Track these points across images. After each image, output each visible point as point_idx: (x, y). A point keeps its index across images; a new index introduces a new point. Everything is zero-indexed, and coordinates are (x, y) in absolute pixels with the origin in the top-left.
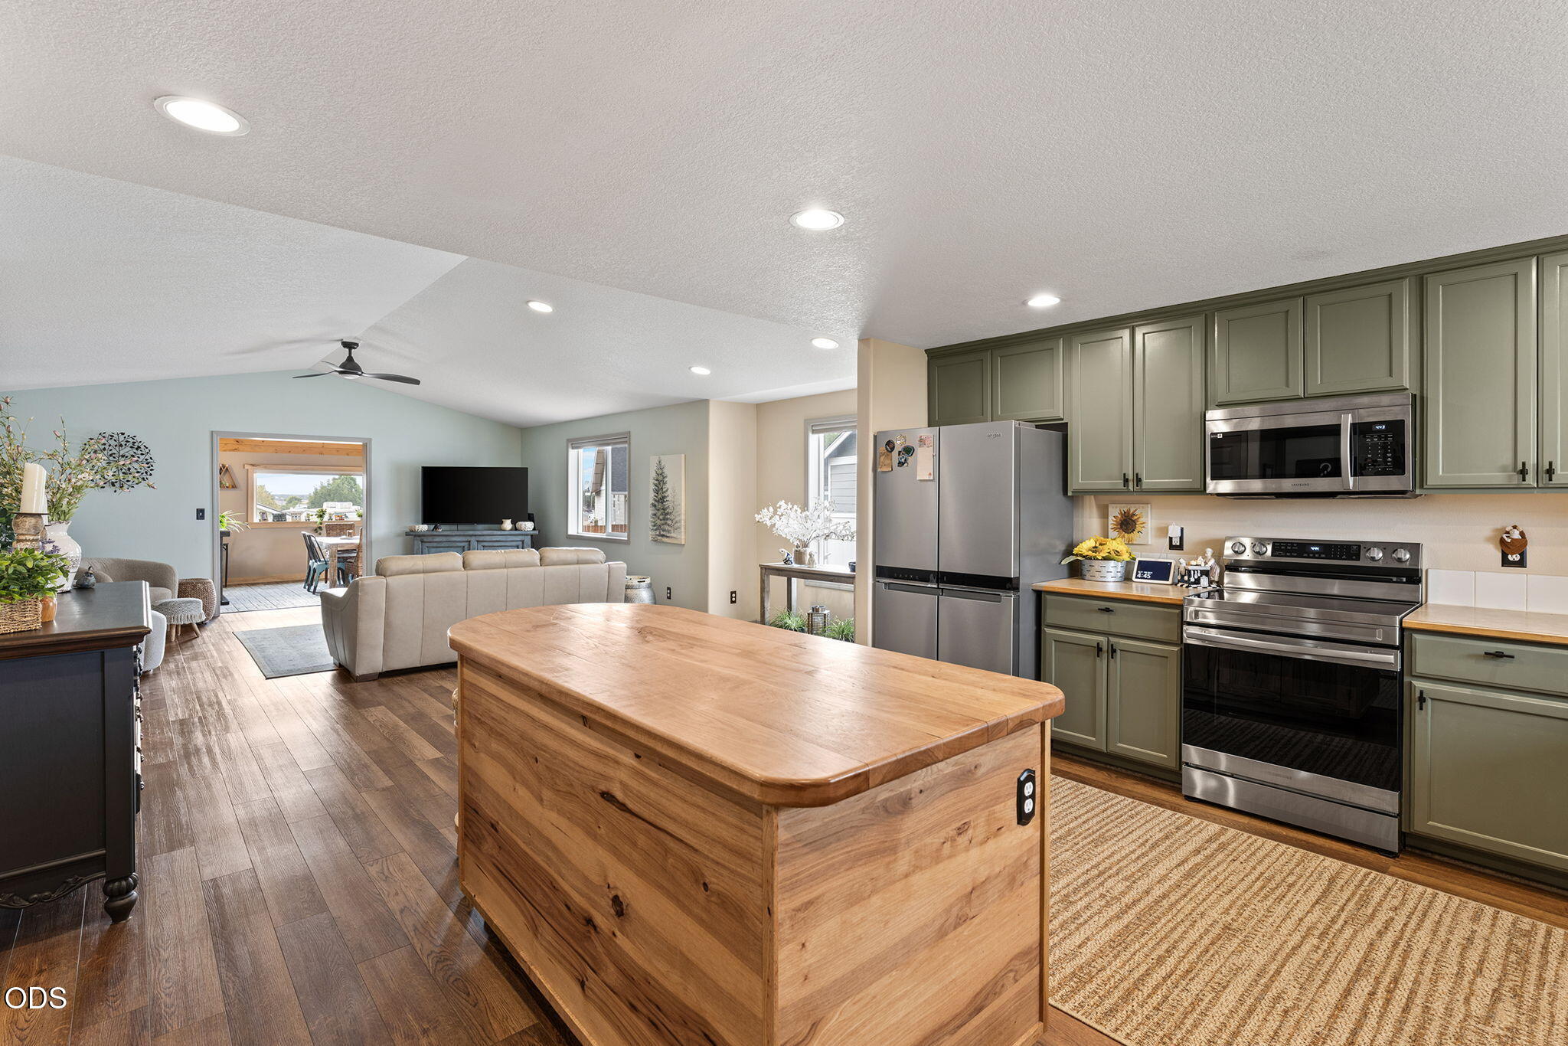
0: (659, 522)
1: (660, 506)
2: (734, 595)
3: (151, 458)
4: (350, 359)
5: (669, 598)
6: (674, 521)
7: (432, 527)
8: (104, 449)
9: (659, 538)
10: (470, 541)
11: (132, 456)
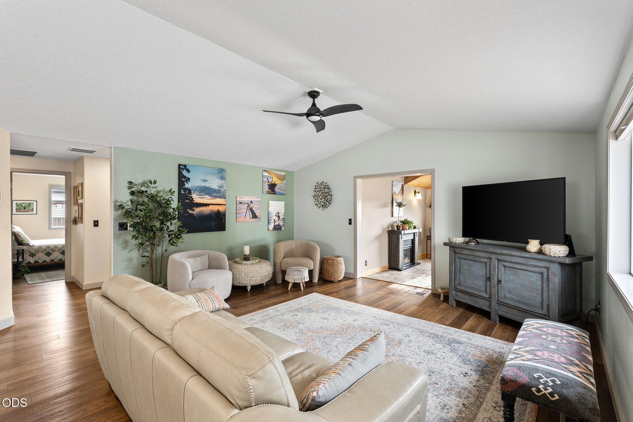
3: (332, 193)
7: (468, 240)
8: (320, 190)
10: (491, 259)
11: (328, 192)
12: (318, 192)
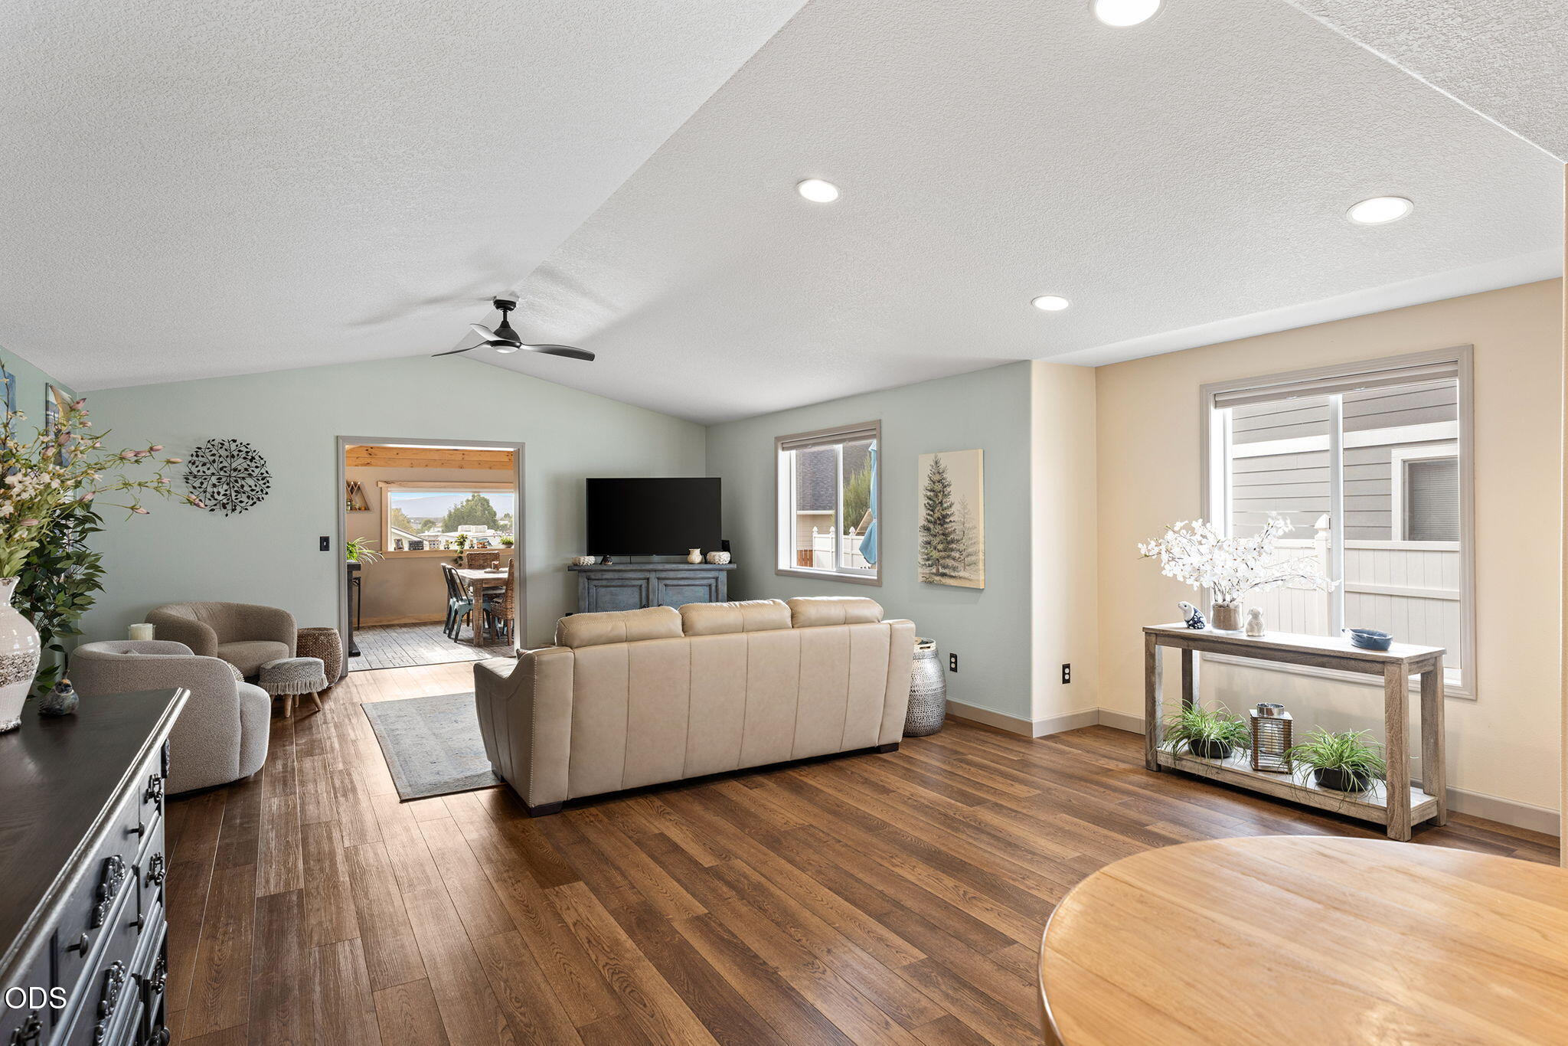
0: (935, 554)
1: (938, 529)
2: (1067, 671)
3: (267, 472)
4: (505, 324)
5: (955, 670)
6: (964, 553)
7: (600, 559)
8: (214, 461)
9: (937, 578)
10: (648, 579)
11: (246, 469)
12: (205, 465)
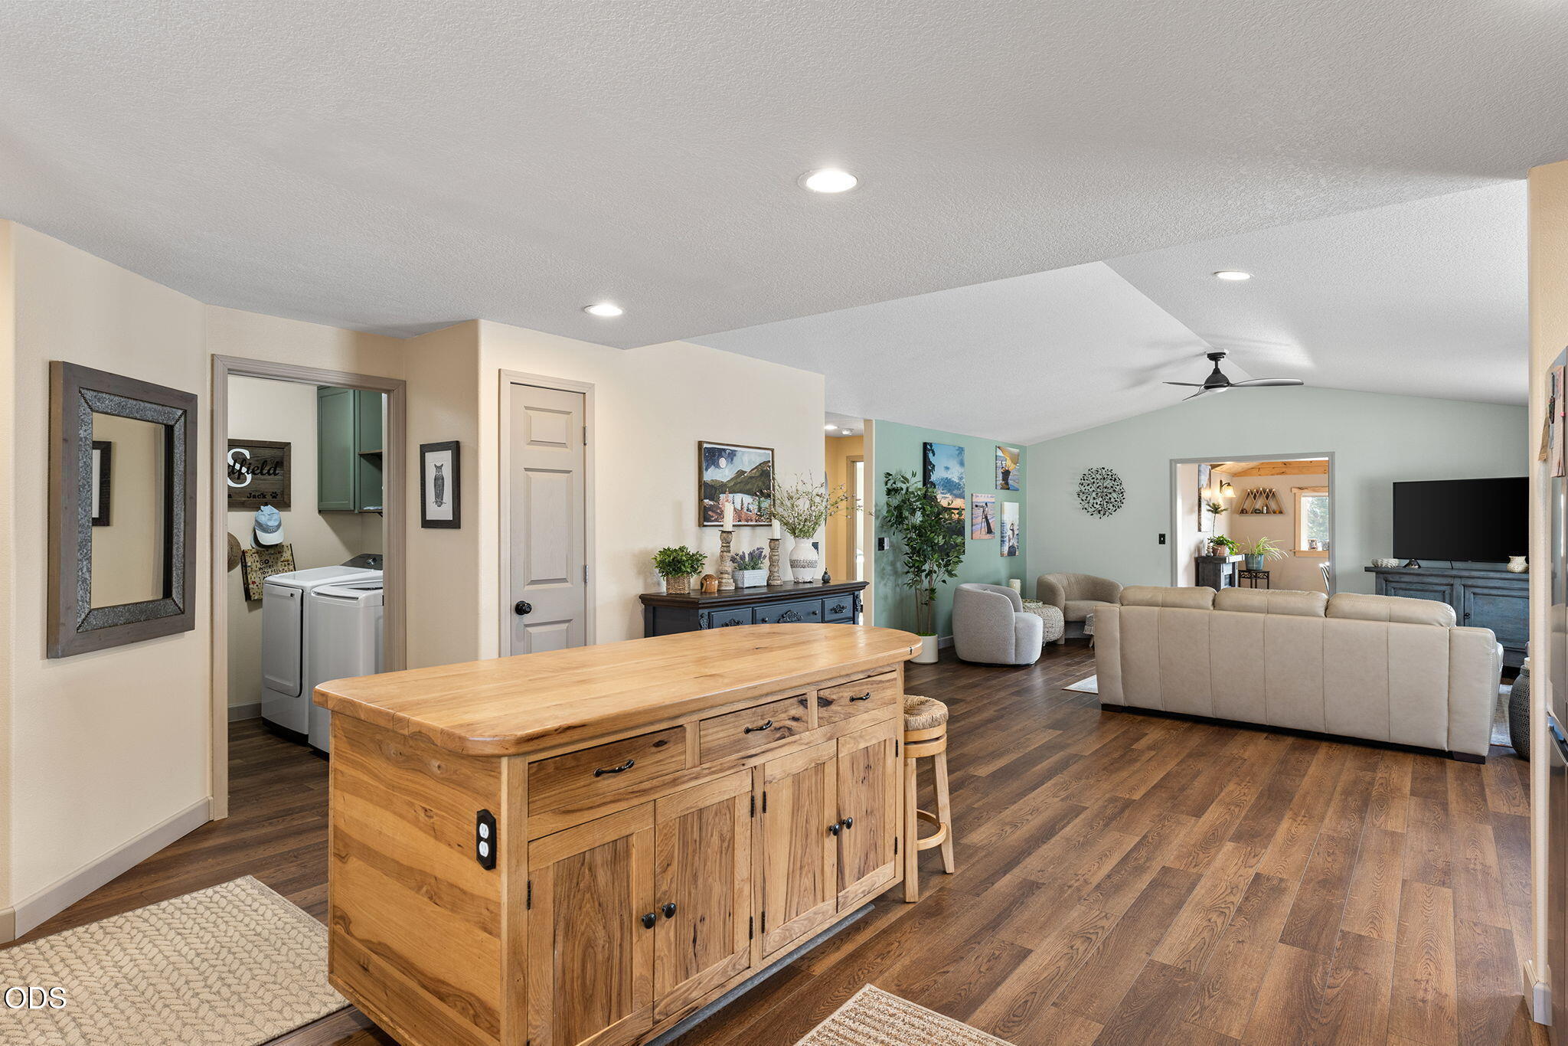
3: (1124, 489)
7: (1407, 561)
8: (1094, 482)
10: (1452, 585)
11: (1112, 487)
12: (1088, 485)
